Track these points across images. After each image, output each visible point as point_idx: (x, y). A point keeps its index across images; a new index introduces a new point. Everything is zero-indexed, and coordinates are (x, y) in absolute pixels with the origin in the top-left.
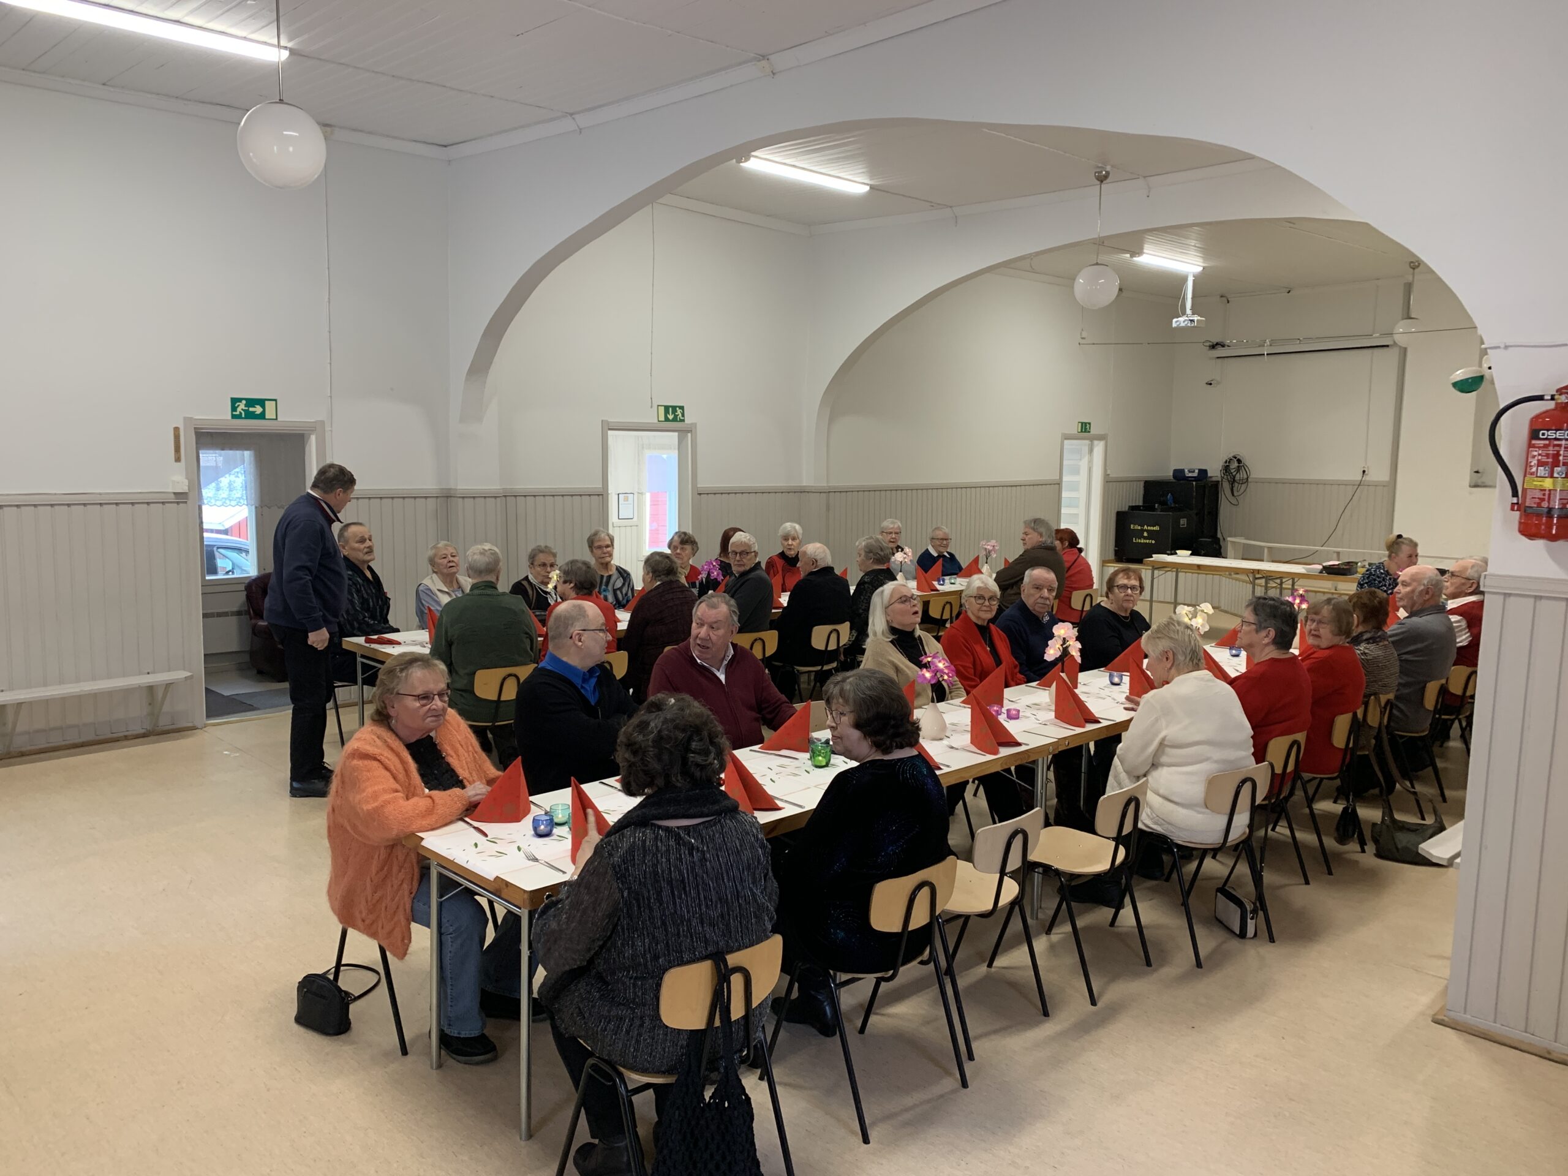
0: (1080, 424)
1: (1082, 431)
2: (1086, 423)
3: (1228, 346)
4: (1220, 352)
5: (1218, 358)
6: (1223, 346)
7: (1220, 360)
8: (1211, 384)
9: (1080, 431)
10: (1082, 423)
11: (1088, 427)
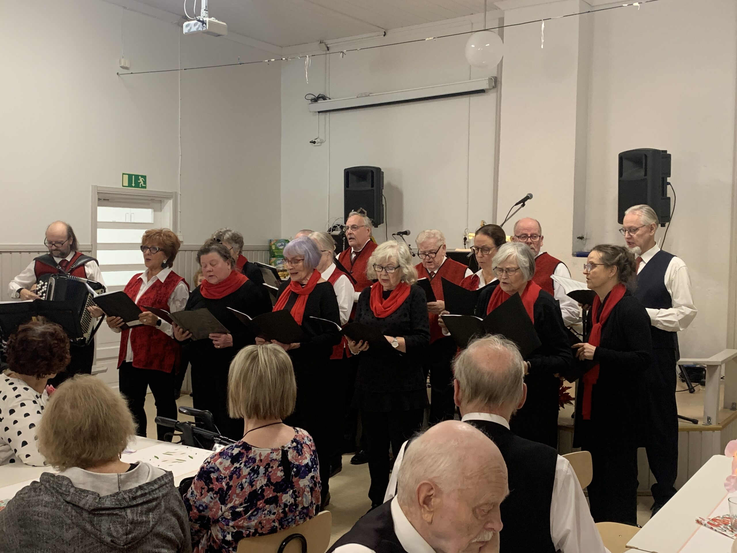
0: (126, 177)
1: (130, 185)
2: (137, 177)
3: (330, 99)
4: (322, 105)
5: (319, 112)
6: (324, 98)
7: (322, 116)
8: (314, 142)
9: (126, 183)
10: (130, 176)
11: (141, 180)
